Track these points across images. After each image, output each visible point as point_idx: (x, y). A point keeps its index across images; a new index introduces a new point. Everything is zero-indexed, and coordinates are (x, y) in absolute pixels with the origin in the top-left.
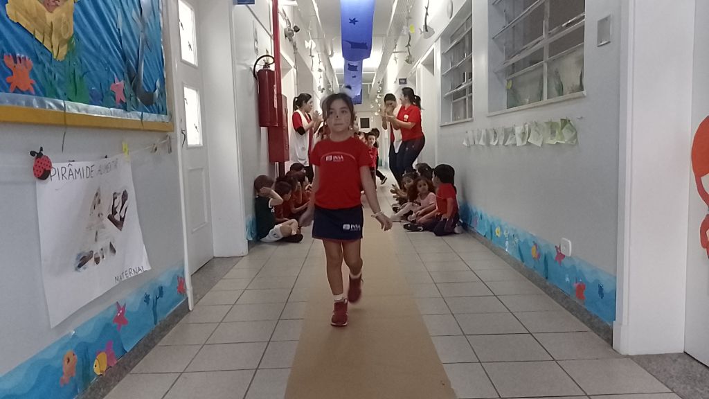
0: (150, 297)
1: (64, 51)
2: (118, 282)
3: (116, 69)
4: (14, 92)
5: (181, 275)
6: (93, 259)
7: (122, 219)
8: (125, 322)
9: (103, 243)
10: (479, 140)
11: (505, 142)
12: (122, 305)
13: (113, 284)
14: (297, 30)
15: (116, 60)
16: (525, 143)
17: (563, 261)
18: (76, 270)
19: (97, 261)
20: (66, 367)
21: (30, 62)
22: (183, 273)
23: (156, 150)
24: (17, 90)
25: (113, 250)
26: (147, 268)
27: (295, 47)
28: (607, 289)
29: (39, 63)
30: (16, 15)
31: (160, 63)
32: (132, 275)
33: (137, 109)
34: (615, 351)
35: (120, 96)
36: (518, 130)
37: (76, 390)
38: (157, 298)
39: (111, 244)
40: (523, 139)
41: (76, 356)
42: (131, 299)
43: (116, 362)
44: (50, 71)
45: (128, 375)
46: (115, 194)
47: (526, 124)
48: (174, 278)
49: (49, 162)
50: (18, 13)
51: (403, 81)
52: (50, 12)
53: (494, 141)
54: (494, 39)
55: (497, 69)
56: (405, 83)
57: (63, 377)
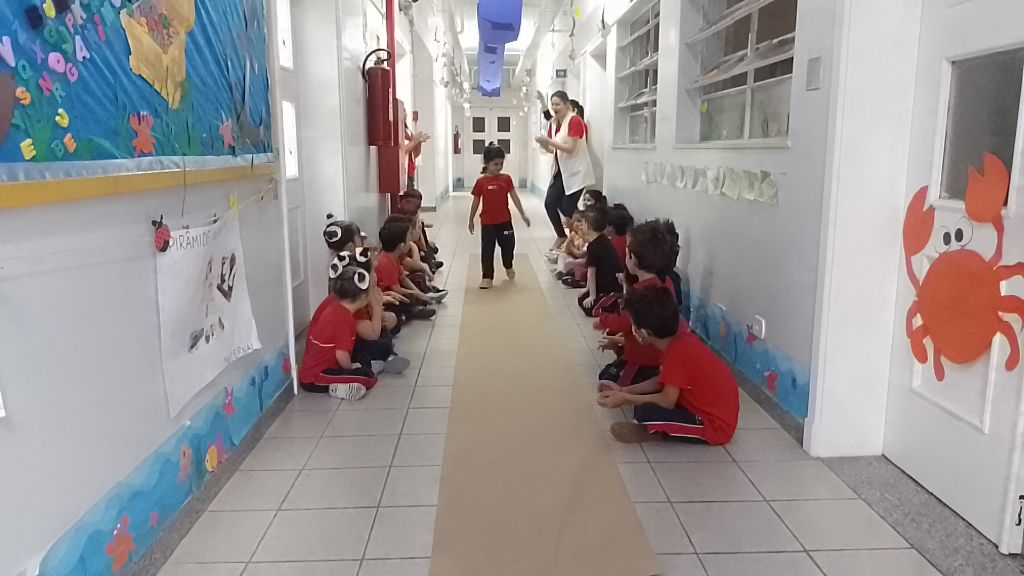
0: (256, 379)
1: (178, 97)
2: (226, 364)
3: (224, 106)
4: (139, 156)
5: (286, 352)
6: (203, 338)
7: (230, 288)
8: (233, 409)
9: (213, 319)
10: (662, 177)
11: (694, 186)
12: (230, 391)
13: (223, 365)
14: (415, 0)
15: (224, 95)
16: (718, 192)
17: (755, 342)
18: (189, 351)
19: (207, 339)
20: (183, 461)
21: (151, 118)
22: (288, 347)
23: (262, 198)
24: (141, 153)
25: (221, 324)
26: (257, 345)
28: (800, 381)
29: (157, 117)
30: (138, 66)
31: (265, 87)
32: (242, 355)
33: (247, 152)
34: (805, 452)
35: (228, 140)
36: (711, 174)
37: (191, 488)
38: (262, 382)
39: (220, 319)
40: (716, 188)
41: (191, 450)
42: (239, 384)
43: (226, 457)
44: (168, 125)
45: (237, 473)
46: (223, 258)
47: (720, 167)
48: (279, 355)
49: (168, 231)
50: (141, 65)
51: (561, 74)
52: (166, 53)
53: (681, 182)
54: (686, 44)
55: (689, 87)
56: (565, 76)
57: (180, 473)
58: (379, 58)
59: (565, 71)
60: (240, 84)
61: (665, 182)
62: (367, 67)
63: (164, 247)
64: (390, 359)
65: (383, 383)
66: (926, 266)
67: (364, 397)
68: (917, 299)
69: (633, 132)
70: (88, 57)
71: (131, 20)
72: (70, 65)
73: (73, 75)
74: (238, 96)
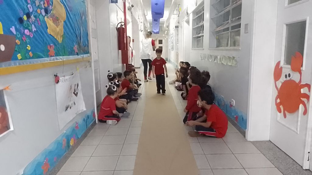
0: (85, 119)
1: (61, 40)
3: (75, 41)
4: (51, 57)
5: (94, 112)
6: (69, 107)
7: (77, 93)
8: (78, 128)
9: (72, 102)
12: (77, 123)
13: (75, 115)
14: (133, 6)
15: (75, 39)
16: (221, 63)
17: (232, 107)
18: (65, 111)
20: (64, 143)
21: (54, 46)
23: (86, 67)
24: (51, 56)
26: (85, 109)
27: (132, 13)
28: (244, 118)
29: (55, 45)
30: (50, 32)
31: (87, 35)
32: (80, 112)
33: (81, 54)
34: (246, 139)
35: (76, 51)
37: (66, 150)
38: (87, 120)
39: (74, 103)
41: (66, 139)
42: (80, 121)
43: (76, 141)
44: (58, 47)
45: (80, 146)
46: (75, 84)
47: (222, 55)
48: (92, 112)
49: (59, 78)
51: (177, 27)
52: (58, 27)
53: (211, 59)
54: (212, 19)
55: (213, 31)
56: (178, 28)
57: (63, 146)
58: (121, 25)
59: (178, 26)
60: (80, 35)
61: (206, 59)
62: (118, 27)
63: (57, 82)
64: (124, 113)
65: (122, 120)
66: (280, 85)
67: (117, 124)
68: (278, 94)
69: (197, 45)
70: (36, 30)
71: (48, 19)
72: (31, 33)
73: (31, 35)
74: (79, 38)
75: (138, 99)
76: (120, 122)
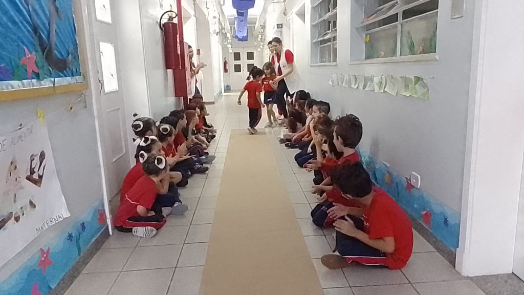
0: (73, 235)
5: (101, 208)
6: (13, 217)
8: (49, 264)
10: (342, 83)
11: (364, 87)
13: (35, 235)
15: (26, 34)
16: (382, 91)
17: (412, 190)
22: (103, 205)
23: (71, 108)
25: (32, 205)
28: (451, 221)
31: (72, 31)
32: (53, 224)
33: (51, 76)
34: (457, 273)
35: (32, 67)
36: (376, 80)
38: (80, 234)
39: (31, 202)
40: (380, 88)
42: (54, 242)
47: (383, 75)
48: (95, 212)
51: (280, 26)
53: (355, 85)
55: (358, 26)
56: (282, 27)
58: (170, 17)
59: (282, 25)
61: (344, 85)
62: (163, 22)
64: (175, 205)
65: (170, 223)
67: (155, 235)
69: (321, 57)
75: (207, 169)
76: (163, 228)
